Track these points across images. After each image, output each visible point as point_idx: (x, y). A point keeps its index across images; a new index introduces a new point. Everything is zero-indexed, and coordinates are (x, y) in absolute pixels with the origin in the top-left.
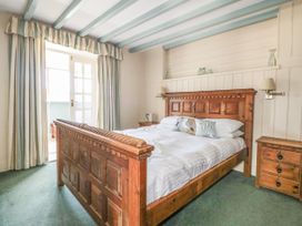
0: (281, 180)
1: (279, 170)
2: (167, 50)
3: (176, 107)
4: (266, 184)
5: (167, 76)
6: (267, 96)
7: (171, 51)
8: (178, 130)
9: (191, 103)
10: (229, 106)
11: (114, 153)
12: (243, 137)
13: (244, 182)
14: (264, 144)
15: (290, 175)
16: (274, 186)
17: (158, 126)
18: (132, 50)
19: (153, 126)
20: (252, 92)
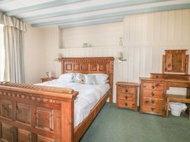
0: (127, 102)
1: (126, 98)
2: (61, 29)
3: (69, 67)
4: (121, 106)
5: (61, 47)
6: (119, 61)
7: (64, 30)
8: (73, 82)
9: (79, 65)
10: (101, 66)
11: (45, 100)
12: (109, 83)
13: (110, 107)
14: (120, 85)
15: (131, 99)
16: (124, 106)
17: (58, 80)
18: (33, 25)
19: (54, 80)
20: (112, 59)
